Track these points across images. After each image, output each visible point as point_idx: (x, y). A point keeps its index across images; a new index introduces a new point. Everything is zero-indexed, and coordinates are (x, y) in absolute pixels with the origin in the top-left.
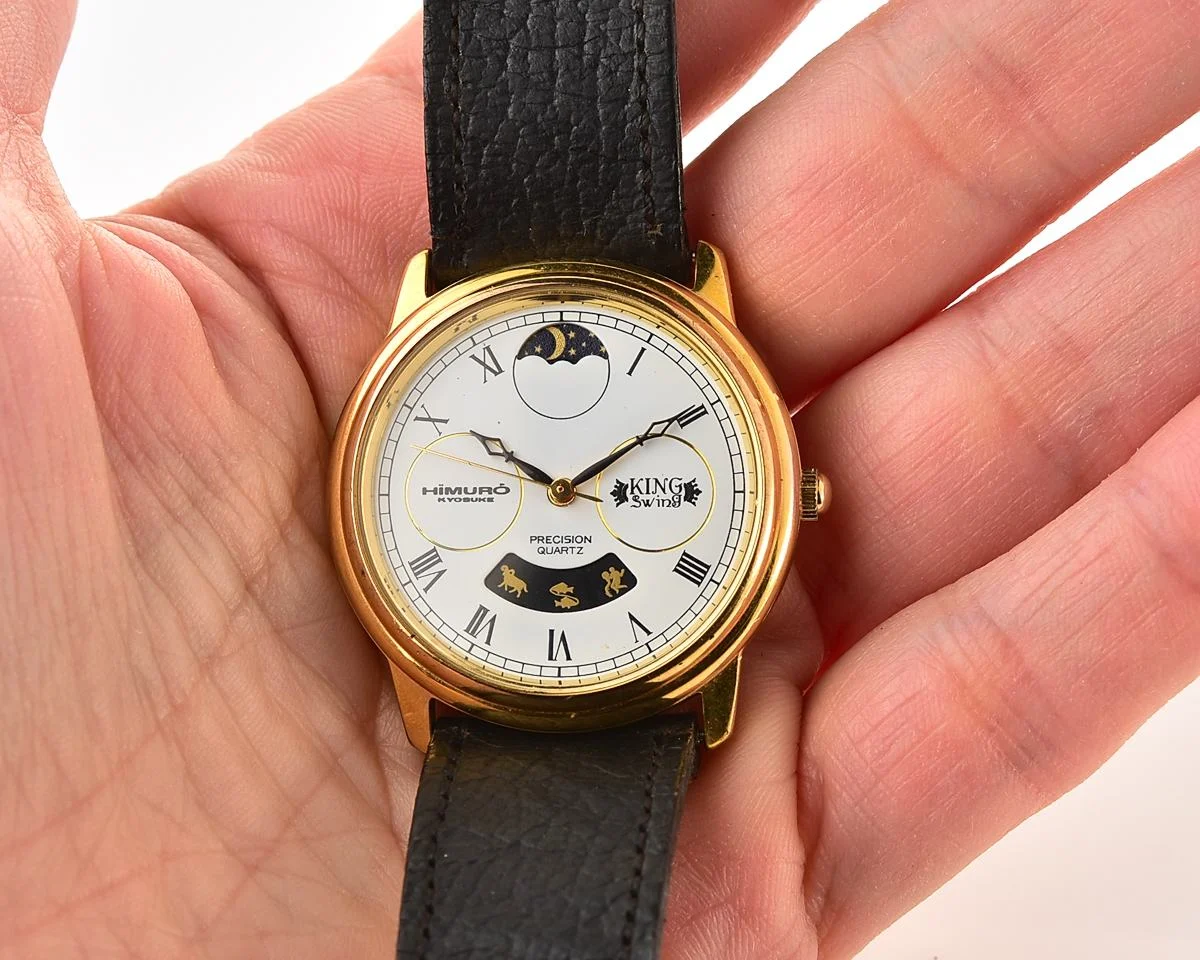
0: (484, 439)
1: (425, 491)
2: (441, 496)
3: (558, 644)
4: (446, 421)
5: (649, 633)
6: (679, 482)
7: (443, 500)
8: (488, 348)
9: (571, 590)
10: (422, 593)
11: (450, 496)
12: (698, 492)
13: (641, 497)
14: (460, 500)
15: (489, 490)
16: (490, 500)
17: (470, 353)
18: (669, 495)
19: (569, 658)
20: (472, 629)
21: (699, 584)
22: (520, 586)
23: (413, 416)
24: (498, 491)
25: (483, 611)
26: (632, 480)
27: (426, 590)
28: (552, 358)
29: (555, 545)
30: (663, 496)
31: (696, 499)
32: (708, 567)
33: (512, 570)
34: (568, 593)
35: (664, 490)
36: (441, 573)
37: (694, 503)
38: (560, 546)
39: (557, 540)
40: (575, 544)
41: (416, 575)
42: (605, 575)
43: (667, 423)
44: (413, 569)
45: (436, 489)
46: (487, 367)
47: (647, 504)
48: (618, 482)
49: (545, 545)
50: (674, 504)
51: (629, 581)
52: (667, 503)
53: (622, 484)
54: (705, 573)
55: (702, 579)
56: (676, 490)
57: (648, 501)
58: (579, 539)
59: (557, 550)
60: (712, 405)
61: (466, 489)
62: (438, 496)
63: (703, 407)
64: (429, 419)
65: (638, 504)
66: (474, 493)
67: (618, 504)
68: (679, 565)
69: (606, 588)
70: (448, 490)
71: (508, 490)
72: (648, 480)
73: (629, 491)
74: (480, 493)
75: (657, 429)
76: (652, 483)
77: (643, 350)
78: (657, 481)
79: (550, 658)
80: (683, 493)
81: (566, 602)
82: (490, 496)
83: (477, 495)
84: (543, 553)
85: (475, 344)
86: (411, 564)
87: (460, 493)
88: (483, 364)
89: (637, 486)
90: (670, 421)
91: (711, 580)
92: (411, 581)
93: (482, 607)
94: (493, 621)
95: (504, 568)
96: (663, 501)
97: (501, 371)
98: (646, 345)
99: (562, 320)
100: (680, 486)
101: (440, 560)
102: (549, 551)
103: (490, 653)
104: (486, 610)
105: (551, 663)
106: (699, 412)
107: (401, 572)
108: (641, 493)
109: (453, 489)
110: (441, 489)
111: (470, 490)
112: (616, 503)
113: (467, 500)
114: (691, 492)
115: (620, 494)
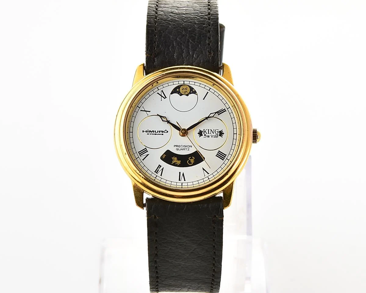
0: (161, 117)
1: (143, 131)
2: (148, 133)
3: (181, 176)
4: (150, 112)
5: (208, 174)
6: (218, 131)
7: (149, 134)
8: (162, 91)
10: (142, 161)
11: (151, 133)
12: (223, 134)
13: (207, 135)
14: (154, 134)
15: (162, 132)
16: (162, 134)
17: (157, 92)
18: (215, 134)
19: (185, 180)
20: (157, 171)
21: (223, 160)
23: (140, 110)
24: (165, 132)
26: (204, 130)
30: (213, 135)
32: (226, 155)
35: (213, 133)
36: (148, 155)
37: (222, 137)
38: (183, 148)
39: (182, 146)
40: (187, 148)
41: (140, 155)
43: (215, 114)
46: (162, 96)
47: (208, 137)
49: (178, 148)
50: (216, 137)
52: (214, 136)
53: (201, 131)
54: (225, 157)
56: (217, 133)
57: (208, 136)
58: (188, 146)
59: (182, 149)
60: (227, 109)
61: (155, 131)
63: (225, 109)
64: (145, 111)
65: (205, 137)
68: (217, 154)
70: (150, 131)
71: (168, 132)
72: (209, 130)
73: (203, 133)
74: (160, 132)
75: (212, 115)
77: (208, 93)
78: (211, 130)
79: (179, 180)
80: (219, 134)
82: (162, 133)
83: (158, 133)
84: (178, 150)
85: (158, 90)
86: (139, 152)
87: (153, 132)
89: (205, 131)
90: (216, 113)
91: (227, 159)
92: (139, 157)
93: (159, 165)
94: (162, 169)
96: (213, 136)
97: (166, 98)
98: (208, 91)
99: (184, 83)
100: (218, 132)
101: (147, 151)
102: (180, 149)
103: (161, 178)
104: (161, 166)
105: (180, 182)
106: (224, 111)
107: (136, 154)
108: (207, 133)
109: (152, 131)
110: (148, 131)
111: (157, 131)
112: (199, 136)
113: (155, 134)
114: (221, 134)
115: (200, 133)
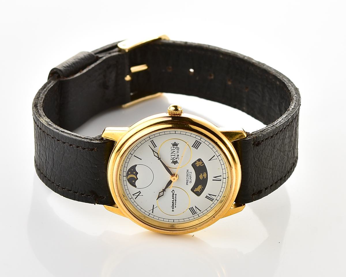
0: (159, 197)
1: (173, 211)
2: (175, 207)
3: (216, 179)
4: (154, 205)
5: (214, 156)
6: (172, 148)
7: (175, 206)
8: (133, 195)
9: (201, 174)
10: (201, 212)
11: (174, 205)
12: (175, 143)
13: (176, 156)
15: (173, 195)
16: (176, 195)
17: (135, 199)
18: (176, 150)
19: (221, 176)
20: (212, 200)
21: (201, 143)
22: (200, 187)
23: (152, 214)
24: (173, 193)
25: (207, 197)
26: (171, 159)
27: (200, 211)
28: (136, 178)
29: (189, 179)
30: (176, 152)
31: (177, 143)
32: (196, 141)
33: (196, 189)
34: (202, 175)
35: (174, 151)
36: (196, 207)
37: (178, 144)
38: (189, 178)
39: (187, 178)
40: (189, 174)
41: (196, 213)
42: (197, 166)
44: (195, 214)
45: (172, 208)
46: (139, 195)
47: (178, 156)
48: (172, 163)
49: (189, 181)
50: (178, 149)
51: (199, 160)
52: (178, 151)
54: (198, 141)
55: (199, 142)
56: (174, 148)
57: (177, 155)
58: (188, 173)
60: (150, 139)
61: (172, 201)
62: (174, 207)
64: (153, 209)
65: (178, 158)
66: (174, 199)
67: (178, 163)
68: (195, 148)
69: (201, 165)
70: (173, 205)
71: (173, 190)
72: (171, 155)
73: (174, 160)
74: (174, 197)
75: (156, 155)
76: (172, 154)
77: (134, 156)
78: (172, 153)
79: (221, 180)
80: (175, 147)
81: (205, 175)
82: (175, 195)
83: (174, 198)
84: (191, 182)
85: (132, 198)
86: (193, 214)
87: (174, 202)
88: (137, 196)
89: (173, 158)
90: (154, 152)
91: (200, 140)
92: (198, 215)
93: (206, 197)
94: (210, 195)
95: (195, 191)
97: (140, 192)
99: (126, 176)
100: (173, 147)
101: (192, 207)
102: (191, 180)
103: (218, 196)
104: (207, 196)
105: (222, 180)
106: (152, 142)
107: (195, 217)
108: (175, 157)
109: (172, 204)
110: (172, 207)
111: (173, 200)
112: (178, 164)
113: (176, 201)
114: (175, 145)
115: (175, 162)
